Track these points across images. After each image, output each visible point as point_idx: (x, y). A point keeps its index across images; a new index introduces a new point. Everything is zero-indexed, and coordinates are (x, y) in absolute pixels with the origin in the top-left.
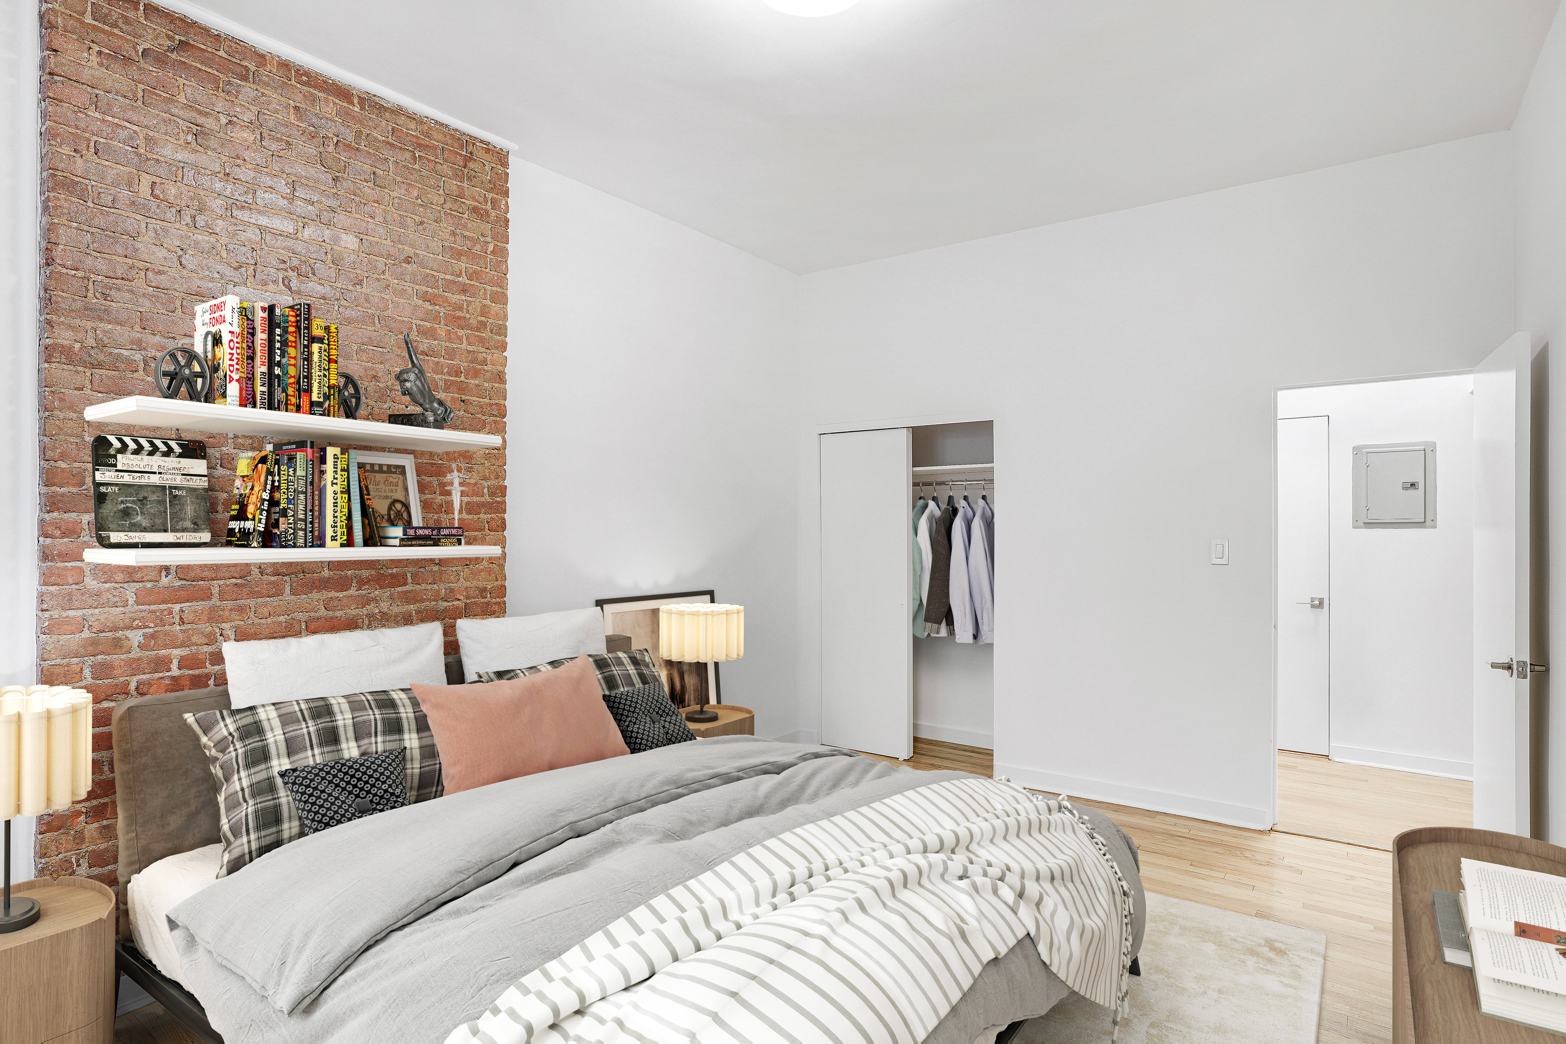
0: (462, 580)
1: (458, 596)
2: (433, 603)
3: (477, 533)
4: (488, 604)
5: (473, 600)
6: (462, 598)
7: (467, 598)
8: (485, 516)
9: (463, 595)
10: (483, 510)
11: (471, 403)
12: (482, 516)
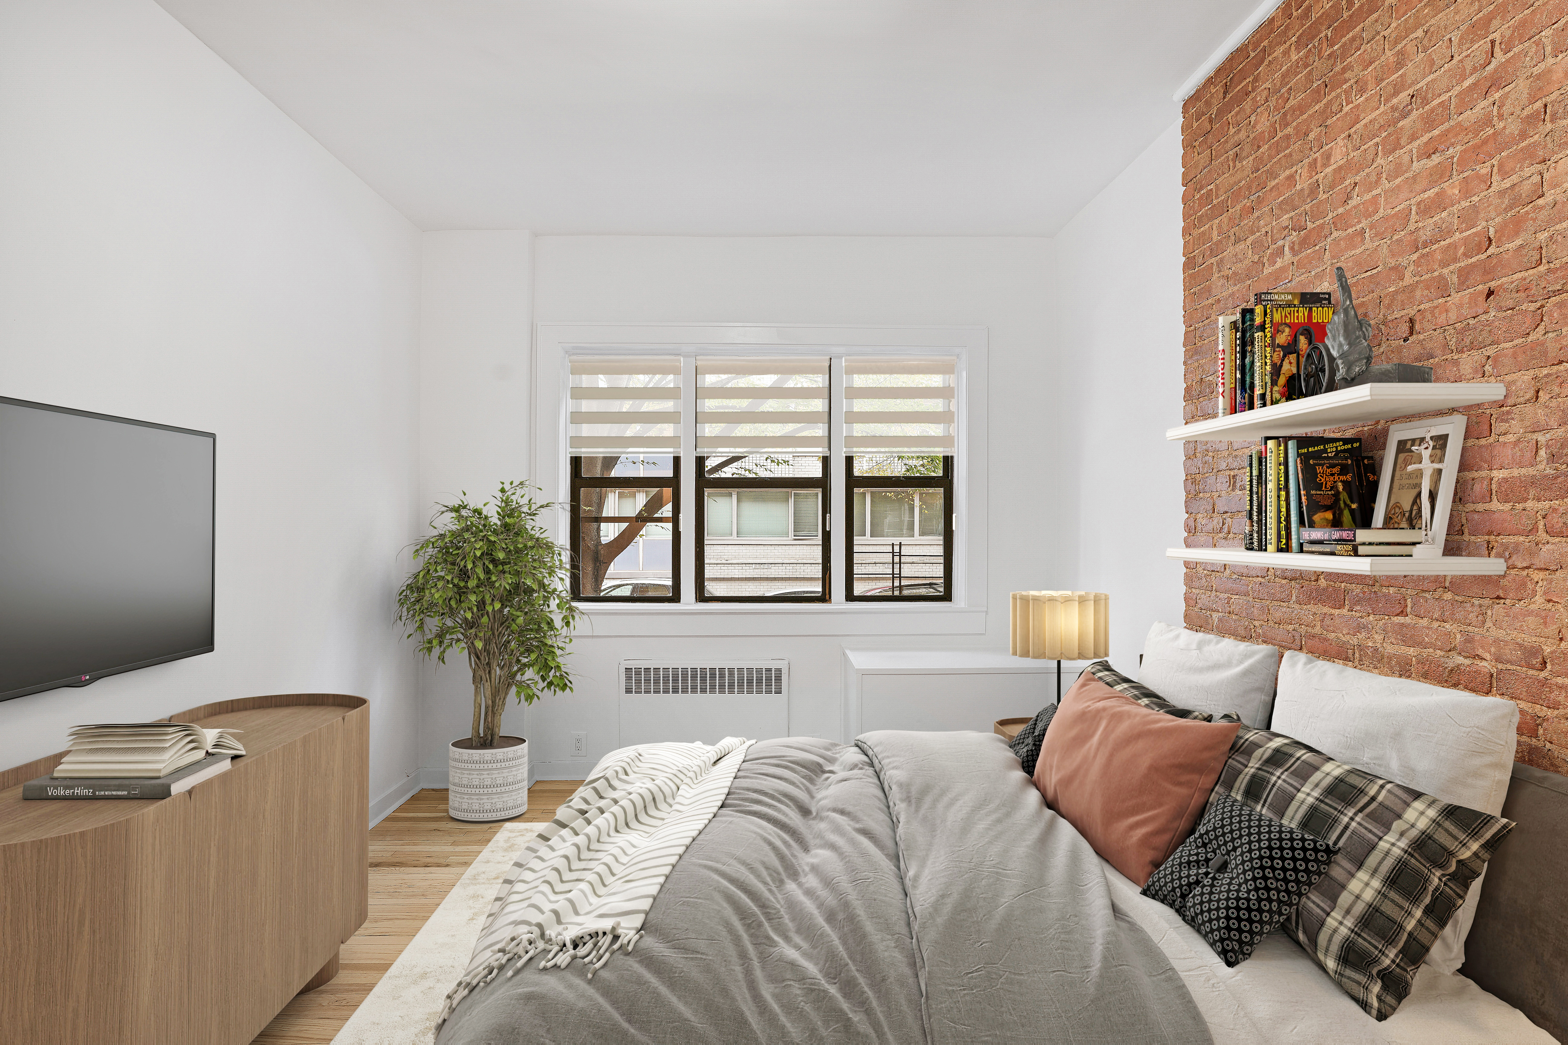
0: (1489, 624)
1: (1480, 652)
2: (1439, 653)
3: (1522, 539)
4: (1544, 683)
5: (1509, 667)
6: (1487, 656)
7: (1498, 660)
8: (1540, 505)
9: (1490, 652)
10: (1532, 493)
11: (1505, 290)
12: (1530, 504)
